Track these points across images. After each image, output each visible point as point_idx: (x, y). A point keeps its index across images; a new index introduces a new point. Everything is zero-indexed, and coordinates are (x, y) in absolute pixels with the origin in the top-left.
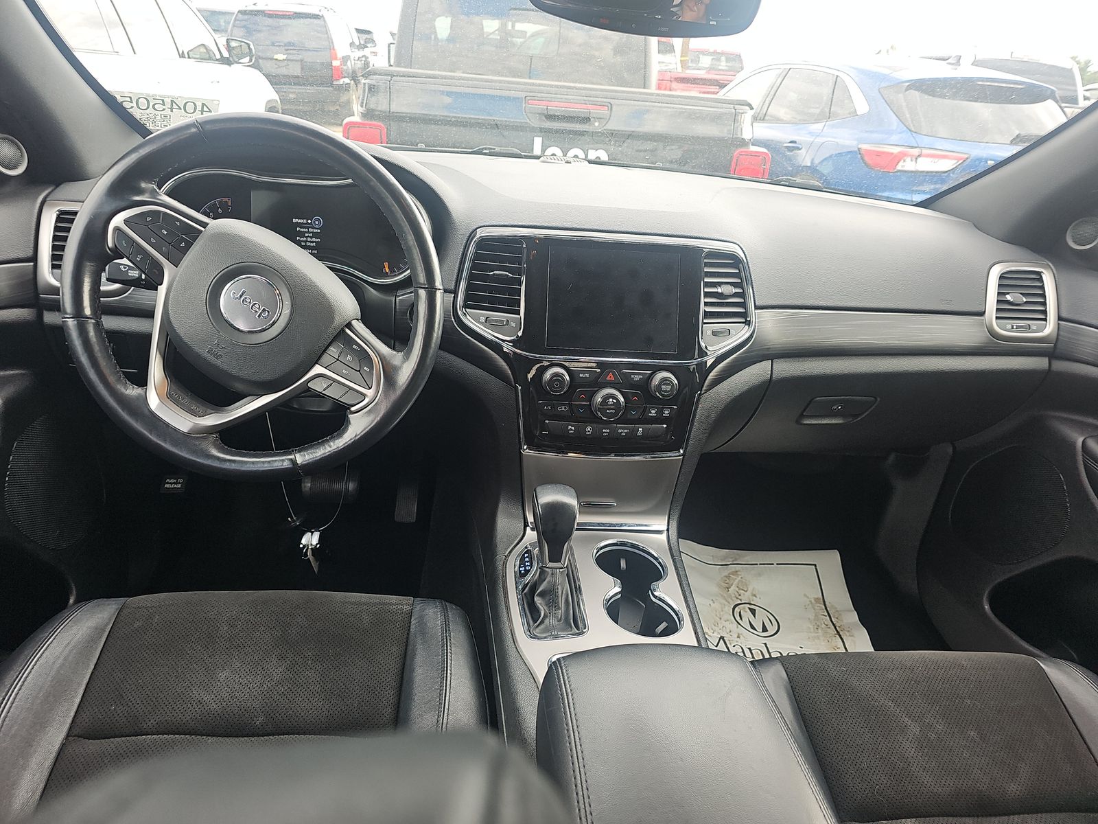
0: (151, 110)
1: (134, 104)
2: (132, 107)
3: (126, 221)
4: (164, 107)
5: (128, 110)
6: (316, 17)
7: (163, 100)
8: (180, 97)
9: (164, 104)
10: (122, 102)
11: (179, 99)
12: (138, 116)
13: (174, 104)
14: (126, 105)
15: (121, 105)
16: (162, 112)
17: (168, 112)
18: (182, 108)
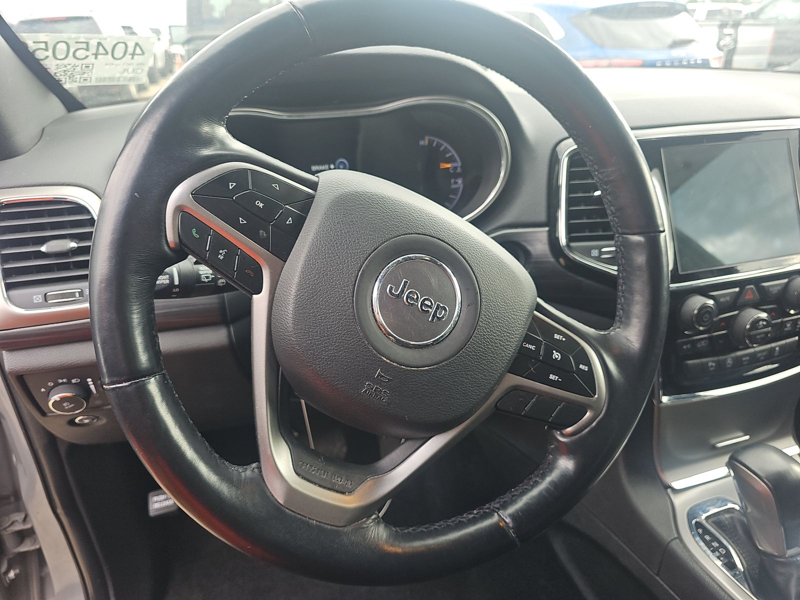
0: (71, 60)
1: (50, 53)
2: (47, 57)
3: (198, 194)
4: (88, 53)
5: (41, 62)
6: (88, 18)
7: (87, 43)
8: (110, 37)
9: (87, 49)
10: (35, 51)
11: (109, 40)
12: (52, 70)
13: (101, 48)
14: (40, 55)
15: (32, 55)
16: (84, 62)
17: (91, 59)
18: (110, 53)
